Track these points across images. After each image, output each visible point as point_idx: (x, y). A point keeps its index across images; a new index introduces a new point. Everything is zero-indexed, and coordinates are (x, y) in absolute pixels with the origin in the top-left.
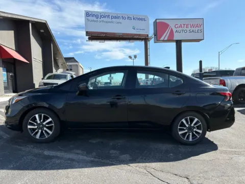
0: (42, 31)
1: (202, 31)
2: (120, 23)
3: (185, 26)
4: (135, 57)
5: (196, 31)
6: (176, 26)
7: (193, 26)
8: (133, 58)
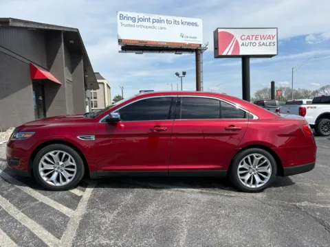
0: (72, 42)
2: (165, 28)
4: (184, 73)
5: (268, 44)
6: (243, 38)
7: (263, 37)
8: (181, 75)
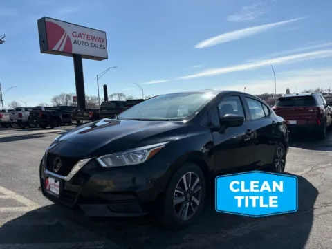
1: (105, 48)
3: (86, 36)
5: (99, 47)
6: (75, 34)
7: (94, 39)
